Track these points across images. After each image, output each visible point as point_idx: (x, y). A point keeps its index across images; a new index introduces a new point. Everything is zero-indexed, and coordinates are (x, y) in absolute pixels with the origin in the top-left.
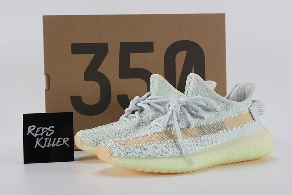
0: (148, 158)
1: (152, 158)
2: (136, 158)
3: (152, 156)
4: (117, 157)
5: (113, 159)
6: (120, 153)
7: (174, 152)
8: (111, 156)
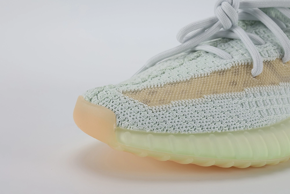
0: (207, 134)
1: (216, 133)
2: (179, 135)
3: (217, 129)
4: (133, 132)
5: (123, 137)
6: (140, 124)
7: (262, 116)
8: (119, 130)
